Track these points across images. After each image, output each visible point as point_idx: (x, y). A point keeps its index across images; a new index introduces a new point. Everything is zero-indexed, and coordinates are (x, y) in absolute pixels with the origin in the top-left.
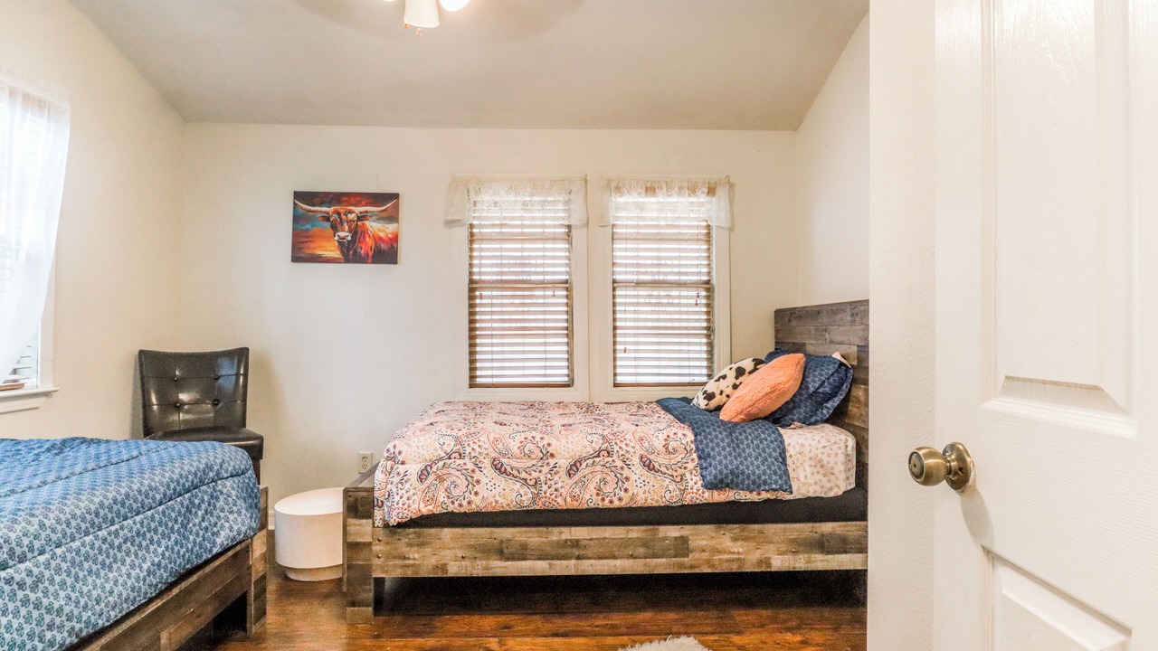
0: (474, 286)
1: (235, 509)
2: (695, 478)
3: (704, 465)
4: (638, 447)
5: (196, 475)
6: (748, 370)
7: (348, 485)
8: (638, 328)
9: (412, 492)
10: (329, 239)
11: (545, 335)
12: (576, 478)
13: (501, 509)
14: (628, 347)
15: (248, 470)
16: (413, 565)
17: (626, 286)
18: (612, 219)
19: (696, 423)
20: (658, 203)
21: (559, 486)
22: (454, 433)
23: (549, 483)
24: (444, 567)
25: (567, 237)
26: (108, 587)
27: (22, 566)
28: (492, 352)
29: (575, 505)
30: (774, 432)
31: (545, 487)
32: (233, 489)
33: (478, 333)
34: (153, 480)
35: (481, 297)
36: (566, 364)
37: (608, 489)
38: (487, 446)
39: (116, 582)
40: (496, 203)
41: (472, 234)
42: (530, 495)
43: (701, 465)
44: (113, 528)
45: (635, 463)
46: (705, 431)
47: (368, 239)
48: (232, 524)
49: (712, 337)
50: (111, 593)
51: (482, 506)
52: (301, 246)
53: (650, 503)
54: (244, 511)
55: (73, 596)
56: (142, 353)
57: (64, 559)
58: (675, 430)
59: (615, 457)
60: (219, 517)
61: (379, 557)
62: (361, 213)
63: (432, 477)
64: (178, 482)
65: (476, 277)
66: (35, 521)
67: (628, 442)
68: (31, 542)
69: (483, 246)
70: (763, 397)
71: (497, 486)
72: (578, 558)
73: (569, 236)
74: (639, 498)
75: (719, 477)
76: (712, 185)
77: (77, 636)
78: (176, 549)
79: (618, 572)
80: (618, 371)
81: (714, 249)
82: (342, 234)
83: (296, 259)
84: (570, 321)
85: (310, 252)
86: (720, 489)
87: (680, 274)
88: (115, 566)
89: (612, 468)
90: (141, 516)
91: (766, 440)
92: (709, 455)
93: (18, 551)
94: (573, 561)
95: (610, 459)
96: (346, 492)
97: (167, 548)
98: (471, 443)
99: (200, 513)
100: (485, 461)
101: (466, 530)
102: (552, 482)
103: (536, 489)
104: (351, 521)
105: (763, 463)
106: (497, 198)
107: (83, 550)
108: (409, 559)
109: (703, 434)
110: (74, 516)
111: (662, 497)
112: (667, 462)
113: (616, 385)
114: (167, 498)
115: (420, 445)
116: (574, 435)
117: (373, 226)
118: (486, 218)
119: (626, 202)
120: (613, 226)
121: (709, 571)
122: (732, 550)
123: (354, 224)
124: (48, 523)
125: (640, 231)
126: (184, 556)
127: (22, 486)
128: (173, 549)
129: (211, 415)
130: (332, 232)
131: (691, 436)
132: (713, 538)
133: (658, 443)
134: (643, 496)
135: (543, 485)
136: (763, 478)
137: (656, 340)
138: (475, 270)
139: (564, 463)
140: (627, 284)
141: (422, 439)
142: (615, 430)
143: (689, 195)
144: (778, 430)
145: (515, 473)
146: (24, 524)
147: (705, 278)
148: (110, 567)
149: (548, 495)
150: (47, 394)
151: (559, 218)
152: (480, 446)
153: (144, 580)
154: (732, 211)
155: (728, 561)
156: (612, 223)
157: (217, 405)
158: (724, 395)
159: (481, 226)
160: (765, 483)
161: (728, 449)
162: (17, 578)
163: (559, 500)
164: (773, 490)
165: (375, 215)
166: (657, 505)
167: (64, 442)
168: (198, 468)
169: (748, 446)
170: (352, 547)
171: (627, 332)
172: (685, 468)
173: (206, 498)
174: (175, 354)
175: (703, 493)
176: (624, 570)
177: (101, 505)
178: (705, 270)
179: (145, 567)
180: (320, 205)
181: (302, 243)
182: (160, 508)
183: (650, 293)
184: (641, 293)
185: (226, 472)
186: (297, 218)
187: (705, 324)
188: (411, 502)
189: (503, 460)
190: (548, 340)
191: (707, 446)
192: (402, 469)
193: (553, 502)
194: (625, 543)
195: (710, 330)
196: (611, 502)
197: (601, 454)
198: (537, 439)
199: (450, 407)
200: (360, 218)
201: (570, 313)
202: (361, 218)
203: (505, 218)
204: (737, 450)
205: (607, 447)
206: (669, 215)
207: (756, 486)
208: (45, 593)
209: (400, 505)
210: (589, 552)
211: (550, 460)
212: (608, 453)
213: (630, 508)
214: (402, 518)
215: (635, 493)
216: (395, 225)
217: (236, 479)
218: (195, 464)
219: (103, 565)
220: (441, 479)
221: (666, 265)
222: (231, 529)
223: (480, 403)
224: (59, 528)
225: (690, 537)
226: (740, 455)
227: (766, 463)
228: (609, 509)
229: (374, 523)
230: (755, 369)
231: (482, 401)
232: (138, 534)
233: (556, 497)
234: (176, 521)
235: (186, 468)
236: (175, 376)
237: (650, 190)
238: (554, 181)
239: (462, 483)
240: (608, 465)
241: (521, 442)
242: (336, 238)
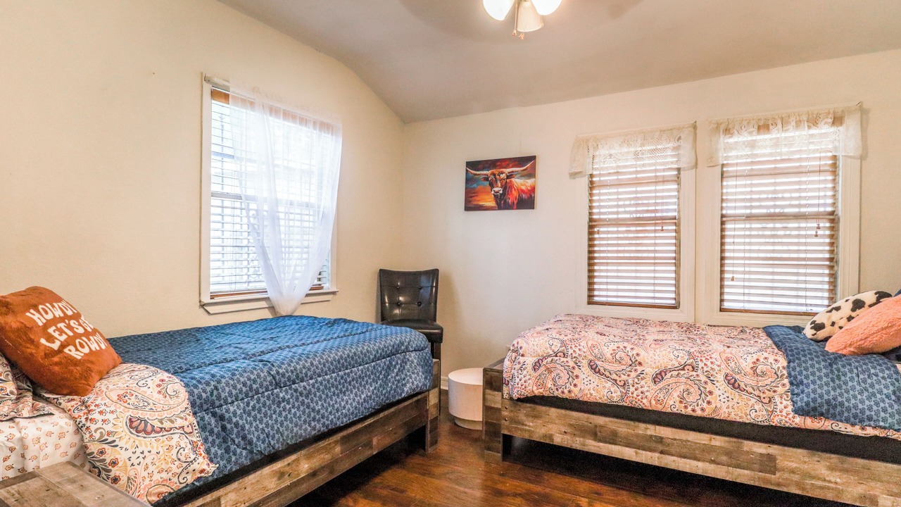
0: (594, 223)
1: (416, 371)
2: (785, 403)
3: (796, 391)
4: (723, 366)
5: (393, 346)
6: (868, 302)
7: (487, 366)
8: (750, 258)
9: (528, 377)
10: (488, 193)
11: (655, 263)
12: (661, 385)
13: (595, 401)
14: (736, 276)
15: (426, 348)
16: (529, 431)
17: (735, 220)
18: (721, 158)
19: (792, 351)
20: (771, 140)
21: (645, 389)
22: (561, 337)
23: (636, 386)
24: (551, 437)
25: (676, 179)
26: (343, 404)
27: (302, 384)
28: (607, 277)
29: (659, 408)
30: (888, 369)
31: (632, 389)
32: (415, 358)
33: (596, 261)
34: (369, 346)
35: (598, 232)
36: (673, 289)
37: (691, 399)
38: (585, 350)
39: (347, 402)
40: (611, 155)
41: (592, 182)
42: (619, 393)
43: (793, 391)
44: (347, 371)
45: (720, 380)
46: (799, 359)
47: (514, 192)
48: (415, 380)
49: (836, 268)
50: (344, 408)
51: (579, 395)
52: (471, 199)
53: (733, 417)
54: (420, 374)
55: (325, 405)
56: (381, 270)
57: (321, 383)
58: (766, 355)
59: (699, 372)
60: (406, 375)
61: (506, 420)
62: (509, 173)
63: (542, 369)
64: (383, 350)
65: (595, 217)
66: (309, 361)
67: (713, 360)
68: (306, 372)
69: (602, 191)
70: (878, 331)
71: (592, 382)
72: (662, 452)
73: (678, 178)
74: (722, 412)
75: (812, 404)
76: (839, 115)
77: (327, 428)
78: (381, 389)
79: (700, 472)
80: (726, 297)
81: (840, 179)
82: (496, 189)
83: (467, 208)
84: (678, 252)
85: (476, 203)
86: (814, 416)
87: (800, 206)
88: (347, 393)
89: (696, 382)
90: (362, 367)
91: (877, 375)
92: (802, 382)
93: (300, 375)
94: (657, 455)
95: (694, 373)
96: (485, 371)
97: (375, 388)
98: (573, 346)
99: (395, 371)
100: (584, 361)
101: (569, 412)
102: (639, 386)
103: (624, 388)
104: (488, 391)
105: (869, 398)
106: (612, 152)
107: (331, 381)
108: (526, 425)
109: (797, 361)
110: (327, 361)
111: (746, 415)
112: (754, 383)
113: (722, 310)
114: (376, 359)
115: (535, 343)
116: (662, 350)
117: (518, 182)
118: (602, 169)
119: (736, 142)
120: (723, 165)
121: (799, 492)
122: (827, 479)
123: (504, 182)
124: (315, 363)
125: (755, 167)
126: (385, 395)
127: (308, 342)
128: (379, 389)
129: (416, 311)
130: (490, 188)
131: (783, 362)
132: (805, 462)
133: (746, 365)
134: (727, 411)
135: (631, 386)
136: (868, 413)
137: (771, 270)
138: (594, 211)
139: (650, 371)
140: (736, 218)
141: (537, 339)
142: (703, 348)
143: (809, 127)
144: (895, 367)
145: (608, 374)
146: (304, 362)
147: (830, 209)
148: (344, 393)
149: (635, 395)
150: (334, 293)
151: (668, 163)
152: (580, 350)
153: (362, 405)
154: (864, 138)
155: (822, 488)
156: (721, 163)
157: (420, 305)
158: (836, 326)
159: (600, 175)
160: (870, 419)
161: (825, 379)
162: (300, 389)
163: (645, 401)
164: (881, 427)
165: (519, 174)
166: (741, 420)
167: (335, 320)
168: (395, 343)
169: (852, 379)
170: (487, 409)
171: (735, 262)
172: (775, 391)
173: (399, 362)
174: (398, 272)
175: (794, 417)
176: (706, 473)
177: (341, 357)
178: (830, 201)
179: (363, 397)
180: (482, 170)
181: (471, 197)
182: (373, 364)
183: (764, 225)
184: (754, 226)
185: (412, 347)
186: (469, 180)
187: (827, 256)
188: (527, 384)
189: (598, 363)
190: (657, 268)
191: (800, 373)
192: (521, 359)
193: (639, 402)
194: (708, 449)
195: (833, 261)
196: (693, 410)
197: (686, 368)
198: (628, 349)
199: (567, 318)
200: (508, 177)
201: (678, 245)
202: (510, 176)
203: (618, 167)
204: (837, 382)
205: (692, 362)
206: (785, 150)
207: (858, 419)
208: (312, 400)
209: (520, 386)
210: (673, 451)
211: (638, 367)
212: (693, 368)
213: (712, 419)
214: (520, 395)
215: (719, 405)
216: (533, 180)
217: (418, 353)
218: (393, 340)
219: (341, 391)
220: (549, 371)
221: (783, 199)
222: (413, 383)
223: (594, 317)
224: (320, 366)
225: (778, 457)
226: (840, 387)
227: (873, 399)
228: (691, 416)
229: (503, 395)
230: (878, 301)
231: (596, 315)
232: (360, 377)
233: (642, 398)
234: (381, 373)
235: (388, 342)
236: (398, 286)
237: (764, 127)
238: (662, 131)
239: (565, 376)
240: (692, 378)
241: (614, 350)
242: (493, 192)
